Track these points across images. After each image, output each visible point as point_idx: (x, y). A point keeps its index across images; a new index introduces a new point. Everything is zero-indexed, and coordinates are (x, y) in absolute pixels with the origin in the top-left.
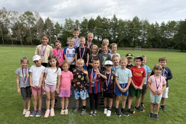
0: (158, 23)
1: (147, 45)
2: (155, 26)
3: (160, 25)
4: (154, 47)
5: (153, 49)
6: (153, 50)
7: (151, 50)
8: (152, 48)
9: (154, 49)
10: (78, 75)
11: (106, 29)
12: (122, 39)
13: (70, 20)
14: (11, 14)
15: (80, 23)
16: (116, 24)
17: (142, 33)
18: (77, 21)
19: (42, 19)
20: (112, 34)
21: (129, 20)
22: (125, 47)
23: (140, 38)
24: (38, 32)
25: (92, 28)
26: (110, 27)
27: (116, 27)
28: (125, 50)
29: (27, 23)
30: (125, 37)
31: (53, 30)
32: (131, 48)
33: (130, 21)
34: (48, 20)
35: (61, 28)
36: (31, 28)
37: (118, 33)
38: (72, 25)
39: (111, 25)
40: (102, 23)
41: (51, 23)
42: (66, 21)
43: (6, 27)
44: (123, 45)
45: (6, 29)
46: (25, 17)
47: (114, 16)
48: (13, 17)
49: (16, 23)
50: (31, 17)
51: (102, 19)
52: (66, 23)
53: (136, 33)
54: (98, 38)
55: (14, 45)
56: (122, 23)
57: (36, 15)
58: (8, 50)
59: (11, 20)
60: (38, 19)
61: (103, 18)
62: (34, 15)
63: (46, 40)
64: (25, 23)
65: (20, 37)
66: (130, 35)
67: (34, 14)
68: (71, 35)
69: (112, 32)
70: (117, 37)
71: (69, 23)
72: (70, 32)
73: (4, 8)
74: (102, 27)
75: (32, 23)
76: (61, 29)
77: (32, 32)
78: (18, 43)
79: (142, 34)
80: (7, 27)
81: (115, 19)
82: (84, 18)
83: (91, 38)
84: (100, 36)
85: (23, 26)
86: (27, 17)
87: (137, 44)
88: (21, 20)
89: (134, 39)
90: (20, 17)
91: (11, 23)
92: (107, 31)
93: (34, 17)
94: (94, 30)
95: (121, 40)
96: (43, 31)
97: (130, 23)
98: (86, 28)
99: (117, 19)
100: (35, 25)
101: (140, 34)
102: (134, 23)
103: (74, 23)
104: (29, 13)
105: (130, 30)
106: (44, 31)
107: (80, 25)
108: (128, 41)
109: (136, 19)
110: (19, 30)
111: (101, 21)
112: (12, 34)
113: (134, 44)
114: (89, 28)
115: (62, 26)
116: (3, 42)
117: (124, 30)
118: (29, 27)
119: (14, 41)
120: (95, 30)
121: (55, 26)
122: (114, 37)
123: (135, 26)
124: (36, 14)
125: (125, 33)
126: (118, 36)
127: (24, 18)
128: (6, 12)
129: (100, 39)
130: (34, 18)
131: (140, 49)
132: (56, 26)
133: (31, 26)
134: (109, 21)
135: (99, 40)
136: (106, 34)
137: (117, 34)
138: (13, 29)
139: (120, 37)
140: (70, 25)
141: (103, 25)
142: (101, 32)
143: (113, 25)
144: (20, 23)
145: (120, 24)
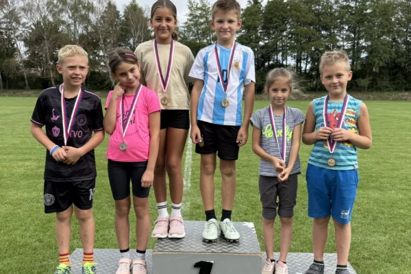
11: (326, 30)
12: (381, 64)
13: (204, 5)
19: (115, 7)
20: (347, 45)
22: (396, 89)
24: (101, 49)
25: (276, 28)
26: (341, 23)
29: (71, 21)
30: (394, 56)
36: (82, 36)
37: (369, 43)
39: (342, 17)
40: (313, 11)
42: (190, 8)
43: (9, 36)
44: (386, 83)
45: (10, 42)
49: (39, 23)
50: (80, 2)
52: (191, 15)
59: (22, 13)
60: (101, 7)
64: (63, 22)
65: (50, 67)
69: (348, 39)
71: (201, 16)
74: (310, 24)
75: (85, 19)
80: (12, 36)
84: (304, 54)
88: (51, 11)
90: (48, 4)
91: (24, 24)
92: (331, 35)
94: (285, 33)
95: (381, 68)
110: (46, 45)
112: (25, 57)
114: (268, 28)
117: (389, 32)
118: (74, 34)
125: (394, 39)
126: (370, 53)
127: (60, 6)
130: (89, 3)
134: (336, 2)
137: (363, 47)
138: (28, 42)
139: (376, 56)
140: (202, 21)
141: (315, 18)
142: (310, 41)
143: (352, 14)
144: (50, 23)
145: (374, 11)
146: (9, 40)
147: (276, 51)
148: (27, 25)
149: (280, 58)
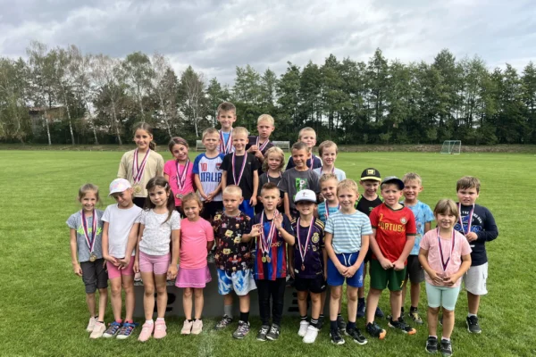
0: (513, 67)
1: (481, 136)
2: (506, 76)
3: (523, 75)
4: (503, 141)
5: (499, 147)
6: (501, 152)
7: (494, 152)
8: (496, 143)
9: (504, 147)
10: (225, 230)
11: (353, 92)
12: (400, 121)
13: (250, 72)
14: (91, 62)
15: (279, 78)
16: (382, 76)
17: (465, 101)
18: (269, 74)
19: (173, 73)
20: (372, 105)
21: (423, 64)
22: (413, 143)
23: (457, 115)
24: (161, 109)
25: (311, 91)
26: (366, 86)
27: (382, 86)
28: (412, 151)
29: (135, 85)
30: (411, 114)
31: (203, 101)
32: (431, 147)
33: (425, 67)
34: (189, 74)
35: (225, 96)
36: (145, 99)
37: (390, 103)
38: (254, 85)
39: (367, 81)
40: (343, 77)
41: (197, 82)
42: (238, 74)
43: (79, 98)
44: (404, 137)
45: (80, 103)
46: (129, 69)
47: (377, 53)
48: (96, 71)
49: (106, 86)
50: (143, 69)
51: (342, 63)
52: (238, 80)
53: (444, 100)
54: (331, 118)
55: (100, 147)
56: (401, 73)
57: (157, 63)
58: (85, 161)
59: (92, 78)
60: (162, 73)
61: (344, 62)
62: (152, 63)
63: (145, 137)
64: (128, 86)
65: (117, 125)
66: (427, 106)
67: (151, 59)
68: (252, 112)
69: (372, 100)
70: (385, 114)
71: (247, 81)
72: (250, 106)
73: (74, 47)
74: (340, 88)
75: (147, 83)
76: (225, 99)
77: (146, 110)
78: (109, 141)
79: (462, 104)
80: (82, 98)
81: (379, 61)
82: (289, 63)
83: (265, 129)
84: (336, 114)
85: (122, 95)
86: (133, 68)
87: (448, 133)
88: (117, 77)
89: (438, 120)
90: (115, 70)
91: (93, 87)
92: (358, 97)
93: (152, 68)
94: (319, 95)
95: (400, 125)
96: (175, 105)
97: (427, 72)
98: (294, 91)
99: (384, 62)
100: (155, 90)
101: (457, 103)
102: (438, 72)
103: (261, 79)
104: (138, 59)
105: (427, 93)
106: (178, 106)
107: (279, 85)
108: (418, 126)
109: (443, 61)
110: (113, 106)
111: (337, 69)
112: (95, 116)
113: (440, 133)
114: (304, 91)
115: (226, 90)
116: (73, 138)
117: (406, 94)
118: (138, 97)
119: (99, 134)
120: (320, 98)
121: (209, 89)
122: (378, 116)
123: (441, 79)
124: (156, 60)
125: (411, 101)
126: (391, 111)
127: (126, 72)
128: (79, 58)
129: (335, 122)
130: (151, 70)
131: (457, 147)
132: (210, 91)
133: (143, 93)
134: (362, 69)
135: (333, 124)
136: (355, 107)
137: (385, 107)
138: (97, 104)
139: (396, 115)
140: (248, 85)
141: (344, 82)
142: (340, 102)
143: (375, 79)
144: (116, 86)
145: (394, 77)
146: (80, 101)
147: (311, 110)
148: (96, 89)
149: (315, 116)
